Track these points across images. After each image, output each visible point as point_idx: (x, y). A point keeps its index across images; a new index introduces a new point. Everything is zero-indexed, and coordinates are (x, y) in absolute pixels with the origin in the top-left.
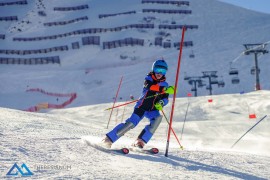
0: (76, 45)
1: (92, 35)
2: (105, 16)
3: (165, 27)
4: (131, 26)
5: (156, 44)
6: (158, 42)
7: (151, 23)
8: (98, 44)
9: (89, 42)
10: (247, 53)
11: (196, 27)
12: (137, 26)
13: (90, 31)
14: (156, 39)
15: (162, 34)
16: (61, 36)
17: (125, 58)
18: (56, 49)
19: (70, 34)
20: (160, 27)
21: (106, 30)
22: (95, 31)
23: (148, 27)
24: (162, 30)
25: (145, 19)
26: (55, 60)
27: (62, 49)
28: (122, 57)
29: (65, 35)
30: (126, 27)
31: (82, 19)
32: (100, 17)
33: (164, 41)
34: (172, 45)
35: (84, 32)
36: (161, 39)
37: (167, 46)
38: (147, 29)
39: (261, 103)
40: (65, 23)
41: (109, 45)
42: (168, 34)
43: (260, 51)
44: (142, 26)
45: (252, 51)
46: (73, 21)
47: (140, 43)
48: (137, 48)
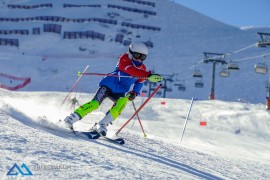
0: (36, 31)
1: (54, 23)
2: (70, 6)
3: (128, 25)
4: (95, 20)
5: (117, 41)
6: (119, 39)
7: (115, 19)
8: (59, 32)
9: (50, 29)
10: (206, 62)
11: (159, 29)
12: (100, 20)
13: (53, 19)
14: (118, 36)
15: (123, 31)
16: (23, 20)
17: (84, 50)
18: (16, 32)
19: (32, 19)
20: (123, 24)
21: (68, 20)
22: (58, 19)
23: (111, 22)
24: (125, 27)
25: (109, 14)
26: (14, 43)
27: (22, 32)
28: (81, 49)
29: (27, 19)
30: (89, 20)
31: (47, 5)
32: (65, 6)
33: (125, 38)
35: (47, 19)
36: (122, 36)
37: (127, 43)
38: (110, 25)
39: (213, 112)
40: (28, 7)
41: (69, 35)
42: (130, 33)
43: (219, 61)
44: (105, 21)
45: (211, 60)
46: (37, 6)
47: (101, 37)
48: (97, 42)
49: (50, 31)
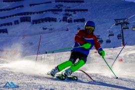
0: (16, 22)
1: (26, 16)
2: (34, 5)
3: (69, 11)
4: (49, 10)
5: (63, 21)
6: (65, 19)
7: (60, 8)
8: (30, 21)
10: (117, 25)
11: (87, 10)
12: (52, 10)
13: (25, 14)
14: (63, 18)
15: (67, 14)
16: (8, 17)
17: (46, 29)
18: (5, 25)
19: (13, 16)
20: (66, 11)
21: (34, 13)
22: (28, 13)
23: (58, 10)
24: (67, 12)
25: (57, 6)
26: (5, 31)
27: (8, 24)
28: (44, 29)
29: (10, 16)
30: (46, 11)
31: (20, 7)
32: (31, 5)
34: (73, 21)
35: (22, 14)
36: (67, 18)
37: (70, 21)
38: (58, 12)
40: (10, 9)
41: (36, 22)
42: (71, 15)
43: (124, 23)
44: (55, 10)
45: (120, 23)
46: (15, 8)
47: (55, 20)
49: (24, 21)
